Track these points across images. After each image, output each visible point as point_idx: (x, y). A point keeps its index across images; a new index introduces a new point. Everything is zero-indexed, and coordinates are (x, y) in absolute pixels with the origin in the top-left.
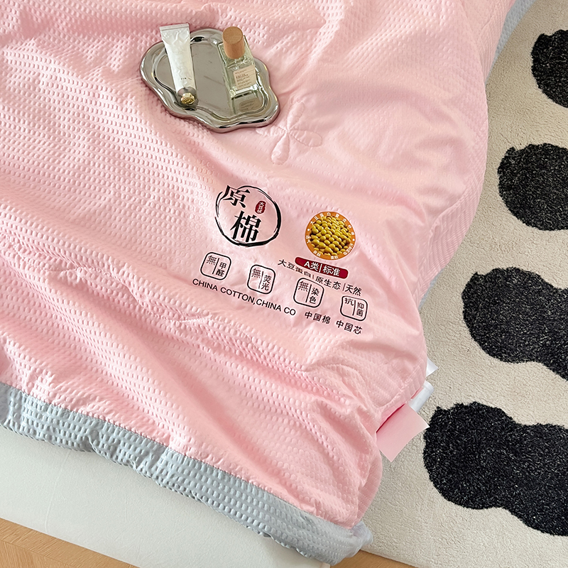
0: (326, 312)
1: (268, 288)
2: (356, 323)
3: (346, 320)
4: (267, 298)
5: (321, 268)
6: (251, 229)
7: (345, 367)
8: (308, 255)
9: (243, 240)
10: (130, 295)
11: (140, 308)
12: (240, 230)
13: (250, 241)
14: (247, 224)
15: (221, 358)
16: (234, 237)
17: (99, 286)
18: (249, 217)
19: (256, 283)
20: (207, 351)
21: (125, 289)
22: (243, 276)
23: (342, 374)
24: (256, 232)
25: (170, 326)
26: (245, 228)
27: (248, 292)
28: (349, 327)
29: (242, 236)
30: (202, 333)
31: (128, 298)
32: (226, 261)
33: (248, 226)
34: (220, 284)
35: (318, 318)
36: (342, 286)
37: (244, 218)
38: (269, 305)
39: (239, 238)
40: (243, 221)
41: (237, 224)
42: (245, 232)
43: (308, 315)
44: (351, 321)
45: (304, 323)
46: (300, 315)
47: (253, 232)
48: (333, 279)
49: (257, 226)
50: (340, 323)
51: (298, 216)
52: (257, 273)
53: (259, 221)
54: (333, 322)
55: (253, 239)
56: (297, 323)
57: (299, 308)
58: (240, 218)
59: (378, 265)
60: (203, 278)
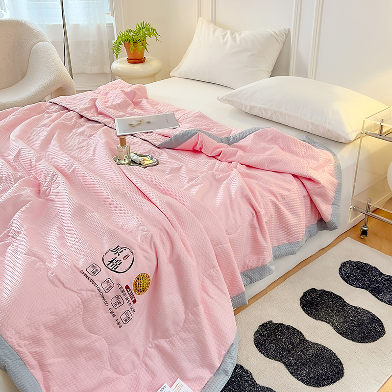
0: (116, 312)
2: (122, 324)
3: (120, 320)
6: (116, 265)
9: (111, 268)
12: (112, 264)
13: (113, 269)
18: (118, 260)
24: (118, 267)
26: (114, 264)
28: (119, 323)
29: (111, 266)
33: (116, 264)
35: (112, 313)
38: (103, 297)
39: (109, 266)
40: (114, 261)
41: (111, 262)
43: (110, 309)
45: (106, 311)
49: (119, 265)
50: (117, 320)
53: (121, 263)
54: (115, 318)
57: (110, 305)
58: (114, 260)
60: (86, 272)
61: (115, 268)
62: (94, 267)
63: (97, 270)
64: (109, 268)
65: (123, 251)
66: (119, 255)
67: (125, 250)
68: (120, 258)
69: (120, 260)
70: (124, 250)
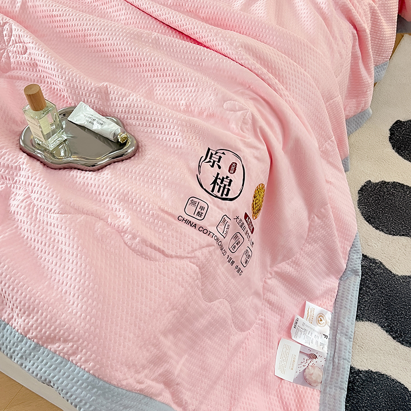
6: (224, 188)
9: (219, 195)
12: (217, 187)
13: (224, 196)
14: (222, 183)
16: (213, 191)
18: (223, 178)
24: (229, 190)
26: (220, 187)
29: (219, 192)
33: (223, 185)
37: (220, 179)
39: (216, 192)
40: (219, 181)
41: (215, 182)
47: (226, 190)
49: (229, 185)
53: (231, 181)
55: (227, 195)
58: (216, 178)
60: (186, 217)
61: (225, 193)
62: (193, 203)
63: (202, 208)
64: (216, 197)
65: (220, 157)
66: (219, 167)
67: (223, 153)
68: (224, 172)
69: (227, 177)
70: (222, 155)
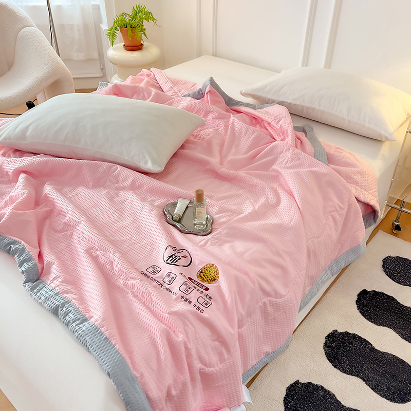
0: (190, 298)
1: (170, 282)
2: (202, 308)
3: (198, 305)
4: (168, 286)
5: (198, 284)
6: (175, 259)
7: (188, 322)
8: (195, 278)
10: (112, 266)
11: (114, 272)
12: (171, 258)
13: (173, 263)
14: (175, 257)
15: (134, 300)
16: (167, 260)
17: (102, 260)
19: (167, 280)
20: (130, 296)
21: (112, 263)
22: (163, 276)
23: (185, 325)
24: (177, 261)
25: (121, 282)
27: (162, 282)
28: (198, 308)
30: (133, 288)
31: (111, 267)
32: (159, 270)
34: (151, 276)
35: (186, 300)
36: (204, 293)
37: (175, 255)
38: (168, 289)
39: (169, 261)
41: (171, 256)
42: (173, 260)
43: (182, 297)
44: (201, 306)
45: (179, 301)
46: (179, 296)
48: (201, 290)
49: (179, 259)
50: (195, 306)
51: (198, 264)
52: (169, 275)
54: (192, 304)
56: (176, 299)
57: (180, 293)
58: (173, 255)
59: (224, 292)
63: (157, 271)
